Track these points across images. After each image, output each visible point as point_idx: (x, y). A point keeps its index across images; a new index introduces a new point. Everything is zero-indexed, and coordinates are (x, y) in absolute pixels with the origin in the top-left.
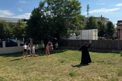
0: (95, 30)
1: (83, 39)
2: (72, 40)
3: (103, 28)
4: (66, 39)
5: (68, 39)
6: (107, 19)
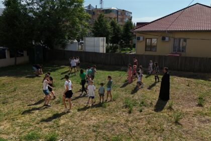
1: (87, 51)
3: (118, 32)
4: (61, 49)
5: (66, 49)
6: (129, 12)
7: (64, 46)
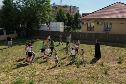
0: (62, 23)
2: (43, 31)
3: (71, 19)
4: (37, 29)
7: (39, 27)
